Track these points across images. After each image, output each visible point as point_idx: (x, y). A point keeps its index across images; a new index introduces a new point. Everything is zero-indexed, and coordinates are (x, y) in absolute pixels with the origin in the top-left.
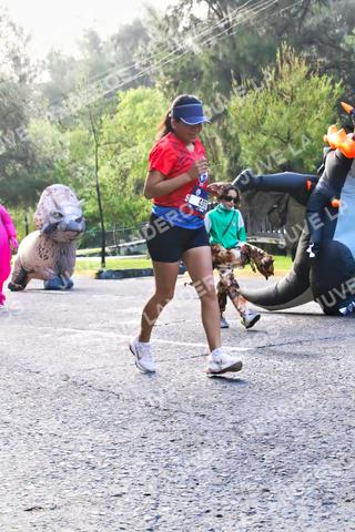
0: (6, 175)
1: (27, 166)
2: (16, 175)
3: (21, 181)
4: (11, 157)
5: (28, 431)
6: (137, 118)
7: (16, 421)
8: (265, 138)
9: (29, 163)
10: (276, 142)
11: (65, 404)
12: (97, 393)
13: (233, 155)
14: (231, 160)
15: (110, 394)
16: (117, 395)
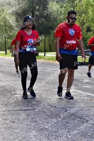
0: (39, 23)
1: (47, 20)
2: (42, 23)
3: (44, 26)
4: (41, 16)
5: (55, 134)
6: (90, 2)
7: (50, 129)
9: (47, 19)
11: (67, 123)
12: (79, 119)
15: (84, 120)
16: (87, 121)
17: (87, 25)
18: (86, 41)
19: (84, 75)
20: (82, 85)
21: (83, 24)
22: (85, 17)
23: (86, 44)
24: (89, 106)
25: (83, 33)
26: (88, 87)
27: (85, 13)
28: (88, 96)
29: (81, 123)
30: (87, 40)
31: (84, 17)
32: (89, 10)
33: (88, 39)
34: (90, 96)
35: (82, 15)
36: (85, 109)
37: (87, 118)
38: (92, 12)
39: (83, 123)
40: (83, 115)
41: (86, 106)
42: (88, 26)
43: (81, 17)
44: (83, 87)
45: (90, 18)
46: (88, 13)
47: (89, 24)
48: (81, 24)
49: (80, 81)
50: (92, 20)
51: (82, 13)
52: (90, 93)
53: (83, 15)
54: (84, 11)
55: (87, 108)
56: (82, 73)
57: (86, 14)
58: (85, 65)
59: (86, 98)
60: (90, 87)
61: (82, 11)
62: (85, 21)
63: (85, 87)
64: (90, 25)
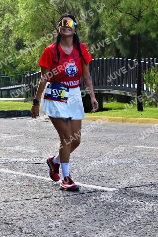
8: (121, 14)
10: (130, 18)
12: (4, 226)
13: (93, 24)
14: (92, 27)
15: (15, 228)
16: (20, 228)
17: (15, 35)
18: (15, 68)
19: (14, 136)
20: (9, 156)
21: (8, 34)
22: (12, 19)
23: (15, 74)
24: (25, 197)
25: (9, 51)
26: (21, 160)
27: (11, 12)
28: (22, 179)
29: (9, 233)
30: (17, 66)
31: (9, 19)
32: (19, 5)
33: (19, 63)
34: (26, 177)
35: (4, 15)
36: (16, 206)
37: (21, 222)
38: (25, 9)
39: (13, 232)
40: (13, 218)
41: (18, 199)
42: (18, 38)
43: (4, 19)
44: (12, 160)
45: (22, 21)
46: (17, 12)
47: (20, 34)
48: (4, 33)
49: (5, 150)
50: (25, 25)
51: (4, 11)
52: (26, 173)
53: (7, 16)
54: (9, 7)
55: (21, 203)
56: (9, 132)
57: (14, 15)
58: (14, 117)
59: (17, 183)
60: (26, 160)
61: (5, 7)
62: (12, 28)
63: (15, 160)
64: (22, 35)
